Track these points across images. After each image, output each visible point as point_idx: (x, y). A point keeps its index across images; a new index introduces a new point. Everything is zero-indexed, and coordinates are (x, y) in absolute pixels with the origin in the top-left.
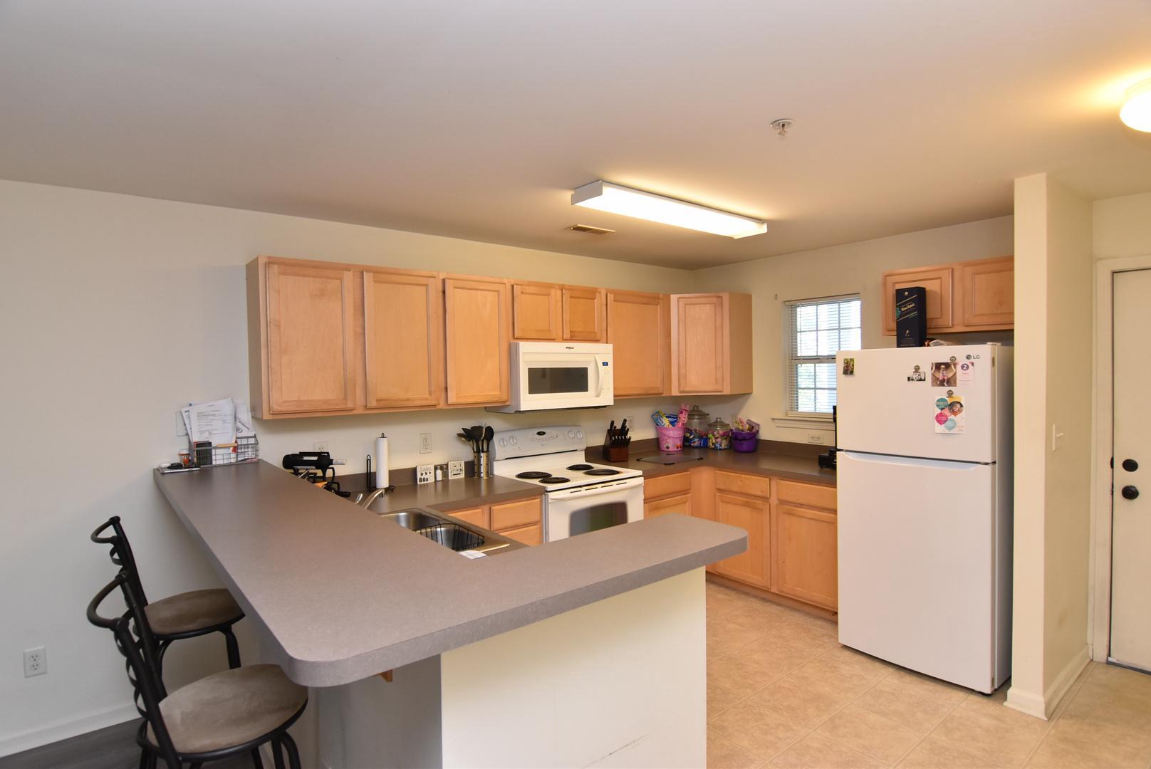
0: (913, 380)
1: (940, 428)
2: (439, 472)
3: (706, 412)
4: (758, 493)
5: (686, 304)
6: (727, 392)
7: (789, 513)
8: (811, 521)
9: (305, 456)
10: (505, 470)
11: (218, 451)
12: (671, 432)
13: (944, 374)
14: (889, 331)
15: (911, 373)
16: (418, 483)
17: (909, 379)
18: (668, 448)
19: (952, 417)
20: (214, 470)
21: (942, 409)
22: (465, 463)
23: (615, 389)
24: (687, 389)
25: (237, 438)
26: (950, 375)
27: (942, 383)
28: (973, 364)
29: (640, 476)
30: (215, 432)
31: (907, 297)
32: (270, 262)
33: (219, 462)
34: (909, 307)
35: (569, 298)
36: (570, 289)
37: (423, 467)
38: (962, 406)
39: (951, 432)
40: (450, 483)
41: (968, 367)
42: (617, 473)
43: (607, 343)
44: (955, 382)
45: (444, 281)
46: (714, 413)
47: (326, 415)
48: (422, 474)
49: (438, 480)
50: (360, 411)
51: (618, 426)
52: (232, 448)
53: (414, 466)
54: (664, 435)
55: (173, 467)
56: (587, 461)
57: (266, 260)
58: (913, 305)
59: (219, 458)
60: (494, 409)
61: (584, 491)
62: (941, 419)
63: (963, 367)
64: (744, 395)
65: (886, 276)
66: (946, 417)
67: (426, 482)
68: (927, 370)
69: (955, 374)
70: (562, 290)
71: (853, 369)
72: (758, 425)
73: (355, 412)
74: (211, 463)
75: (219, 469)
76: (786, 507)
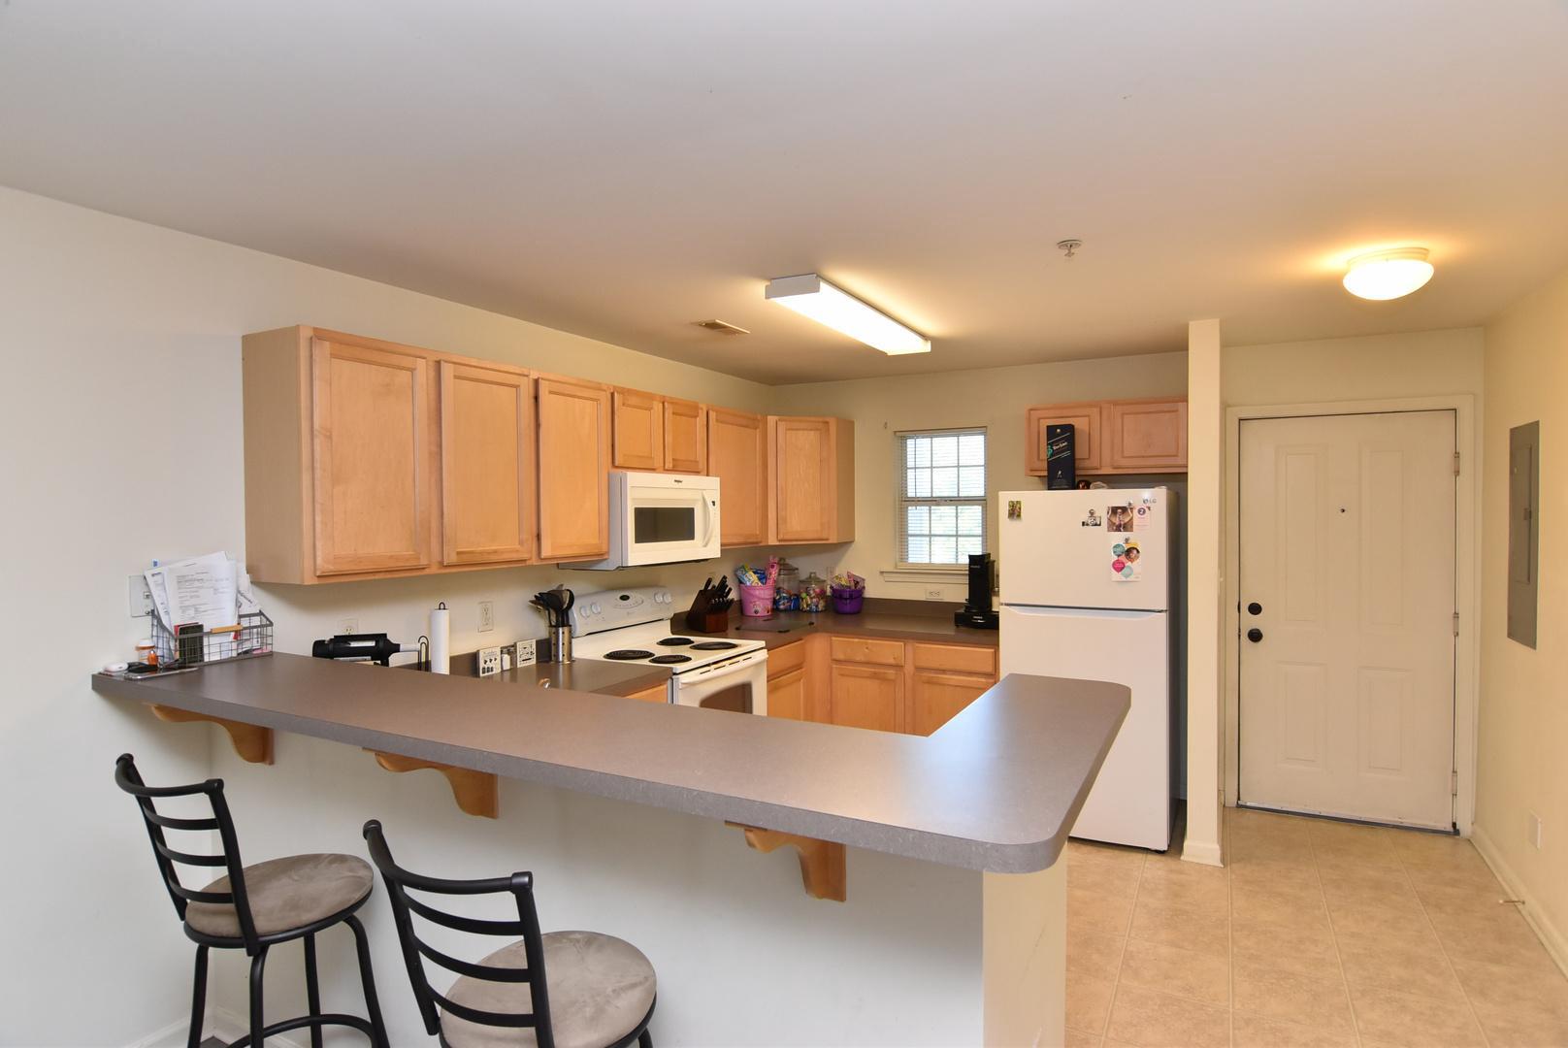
0: (1087, 525)
1: (1116, 576)
2: (506, 658)
3: (796, 566)
4: (891, 661)
5: (786, 430)
6: (833, 540)
7: (930, 682)
8: (958, 689)
9: (355, 640)
10: (588, 649)
11: (214, 640)
12: (762, 592)
13: (1120, 522)
14: (1032, 470)
15: (1085, 517)
16: (481, 675)
17: (1083, 524)
18: (756, 612)
19: (1129, 564)
20: (207, 670)
21: (1119, 556)
22: (537, 642)
23: (722, 535)
24: (786, 537)
25: (240, 617)
26: (1126, 520)
27: (1118, 529)
28: (1149, 508)
29: (762, 648)
30: (203, 608)
31: (1059, 435)
32: (319, 335)
33: (216, 658)
34: (1061, 445)
35: (671, 415)
36: (672, 403)
37: (487, 651)
38: (1138, 552)
39: (1128, 579)
40: (519, 671)
41: (1144, 512)
42: (734, 646)
43: (708, 475)
44: (1132, 527)
45: (536, 382)
46: (805, 566)
47: (389, 576)
48: (486, 662)
49: (504, 669)
50: (434, 570)
51: (716, 582)
52: (233, 634)
53: (475, 651)
54: (752, 595)
55: (133, 668)
56: (673, 633)
57: (310, 333)
58: (1066, 444)
59: (215, 650)
60: (581, 565)
61: (713, 672)
62: (1119, 567)
63: (1139, 511)
64: (846, 543)
65: (1031, 410)
66: (1123, 563)
67: (490, 673)
68: (1103, 515)
69: (1132, 519)
70: (663, 403)
71: (1020, 512)
72: (864, 580)
73: (427, 572)
74: (202, 660)
75: (215, 669)
76: (926, 675)
